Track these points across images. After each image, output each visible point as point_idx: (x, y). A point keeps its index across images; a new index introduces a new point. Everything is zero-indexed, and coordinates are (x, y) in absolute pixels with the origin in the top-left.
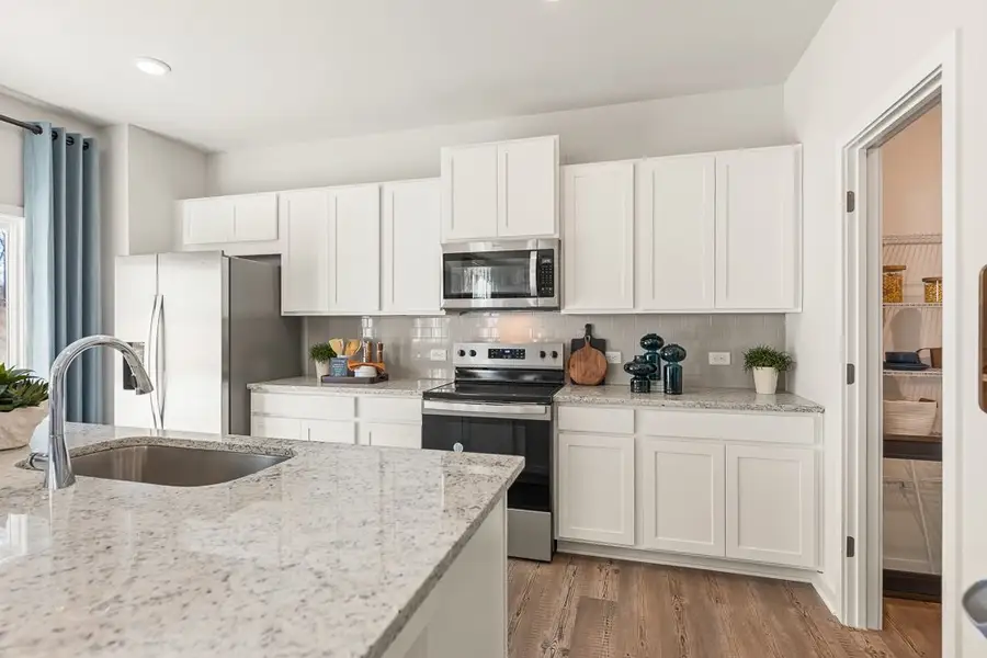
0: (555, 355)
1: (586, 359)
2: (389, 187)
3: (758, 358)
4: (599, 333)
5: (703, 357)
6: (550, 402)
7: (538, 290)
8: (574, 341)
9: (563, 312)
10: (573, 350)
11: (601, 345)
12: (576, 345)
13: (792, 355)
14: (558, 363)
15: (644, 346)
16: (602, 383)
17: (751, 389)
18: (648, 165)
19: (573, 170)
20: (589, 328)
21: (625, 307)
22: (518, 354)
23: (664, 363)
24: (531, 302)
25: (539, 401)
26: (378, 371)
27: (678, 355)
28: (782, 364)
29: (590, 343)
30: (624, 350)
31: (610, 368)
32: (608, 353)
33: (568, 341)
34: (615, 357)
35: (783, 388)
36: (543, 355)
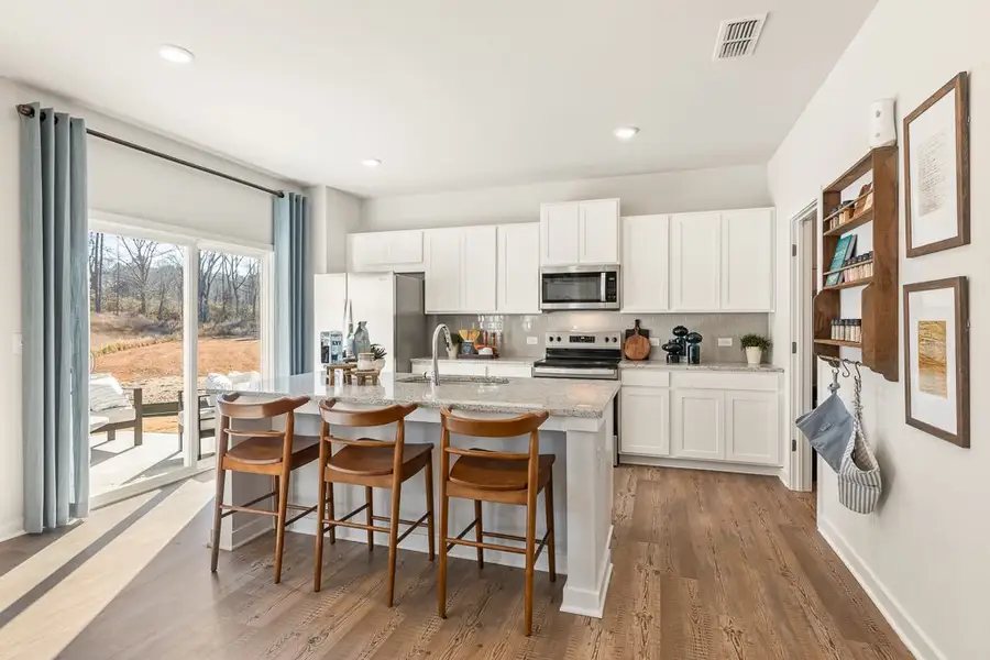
0: (615, 340)
1: (636, 342)
2: (503, 229)
3: (749, 341)
4: (645, 325)
5: (714, 340)
6: (616, 368)
7: (607, 298)
8: (628, 331)
9: (622, 312)
10: (627, 337)
11: (646, 334)
12: (629, 333)
13: (771, 340)
14: (618, 346)
15: (675, 334)
16: (647, 359)
17: (745, 362)
18: (677, 218)
19: (629, 220)
20: (638, 322)
21: (663, 308)
22: (590, 339)
23: (688, 344)
24: (601, 305)
25: (609, 367)
26: (494, 350)
27: (697, 339)
28: (764, 344)
29: (638, 332)
30: (661, 336)
31: (652, 349)
32: (651, 339)
33: (624, 331)
34: (656, 341)
35: (765, 360)
36: (607, 340)
